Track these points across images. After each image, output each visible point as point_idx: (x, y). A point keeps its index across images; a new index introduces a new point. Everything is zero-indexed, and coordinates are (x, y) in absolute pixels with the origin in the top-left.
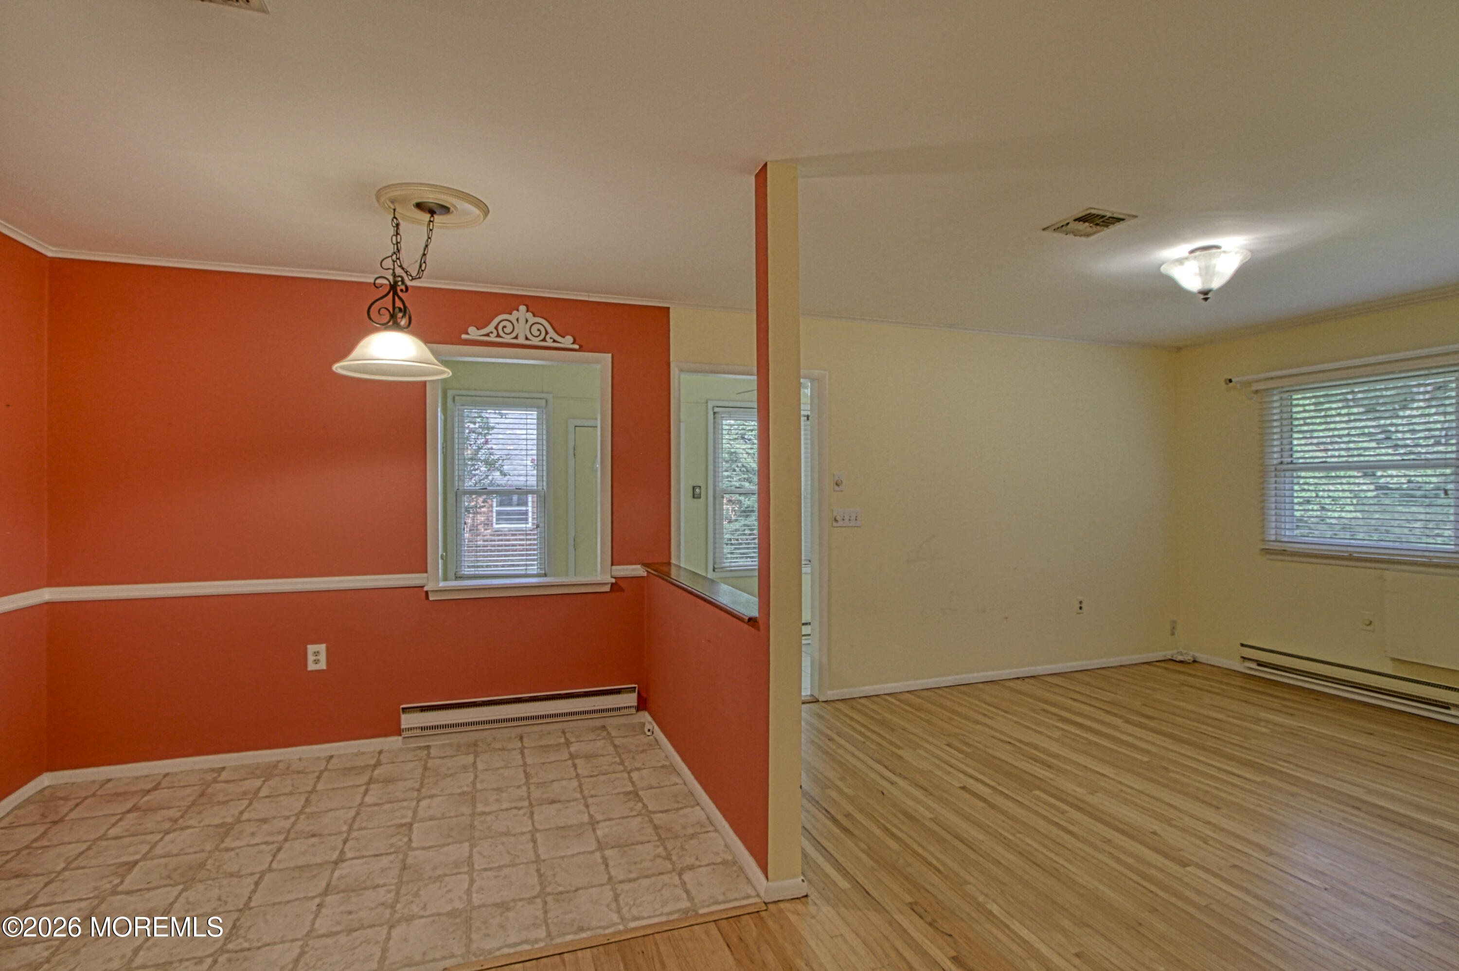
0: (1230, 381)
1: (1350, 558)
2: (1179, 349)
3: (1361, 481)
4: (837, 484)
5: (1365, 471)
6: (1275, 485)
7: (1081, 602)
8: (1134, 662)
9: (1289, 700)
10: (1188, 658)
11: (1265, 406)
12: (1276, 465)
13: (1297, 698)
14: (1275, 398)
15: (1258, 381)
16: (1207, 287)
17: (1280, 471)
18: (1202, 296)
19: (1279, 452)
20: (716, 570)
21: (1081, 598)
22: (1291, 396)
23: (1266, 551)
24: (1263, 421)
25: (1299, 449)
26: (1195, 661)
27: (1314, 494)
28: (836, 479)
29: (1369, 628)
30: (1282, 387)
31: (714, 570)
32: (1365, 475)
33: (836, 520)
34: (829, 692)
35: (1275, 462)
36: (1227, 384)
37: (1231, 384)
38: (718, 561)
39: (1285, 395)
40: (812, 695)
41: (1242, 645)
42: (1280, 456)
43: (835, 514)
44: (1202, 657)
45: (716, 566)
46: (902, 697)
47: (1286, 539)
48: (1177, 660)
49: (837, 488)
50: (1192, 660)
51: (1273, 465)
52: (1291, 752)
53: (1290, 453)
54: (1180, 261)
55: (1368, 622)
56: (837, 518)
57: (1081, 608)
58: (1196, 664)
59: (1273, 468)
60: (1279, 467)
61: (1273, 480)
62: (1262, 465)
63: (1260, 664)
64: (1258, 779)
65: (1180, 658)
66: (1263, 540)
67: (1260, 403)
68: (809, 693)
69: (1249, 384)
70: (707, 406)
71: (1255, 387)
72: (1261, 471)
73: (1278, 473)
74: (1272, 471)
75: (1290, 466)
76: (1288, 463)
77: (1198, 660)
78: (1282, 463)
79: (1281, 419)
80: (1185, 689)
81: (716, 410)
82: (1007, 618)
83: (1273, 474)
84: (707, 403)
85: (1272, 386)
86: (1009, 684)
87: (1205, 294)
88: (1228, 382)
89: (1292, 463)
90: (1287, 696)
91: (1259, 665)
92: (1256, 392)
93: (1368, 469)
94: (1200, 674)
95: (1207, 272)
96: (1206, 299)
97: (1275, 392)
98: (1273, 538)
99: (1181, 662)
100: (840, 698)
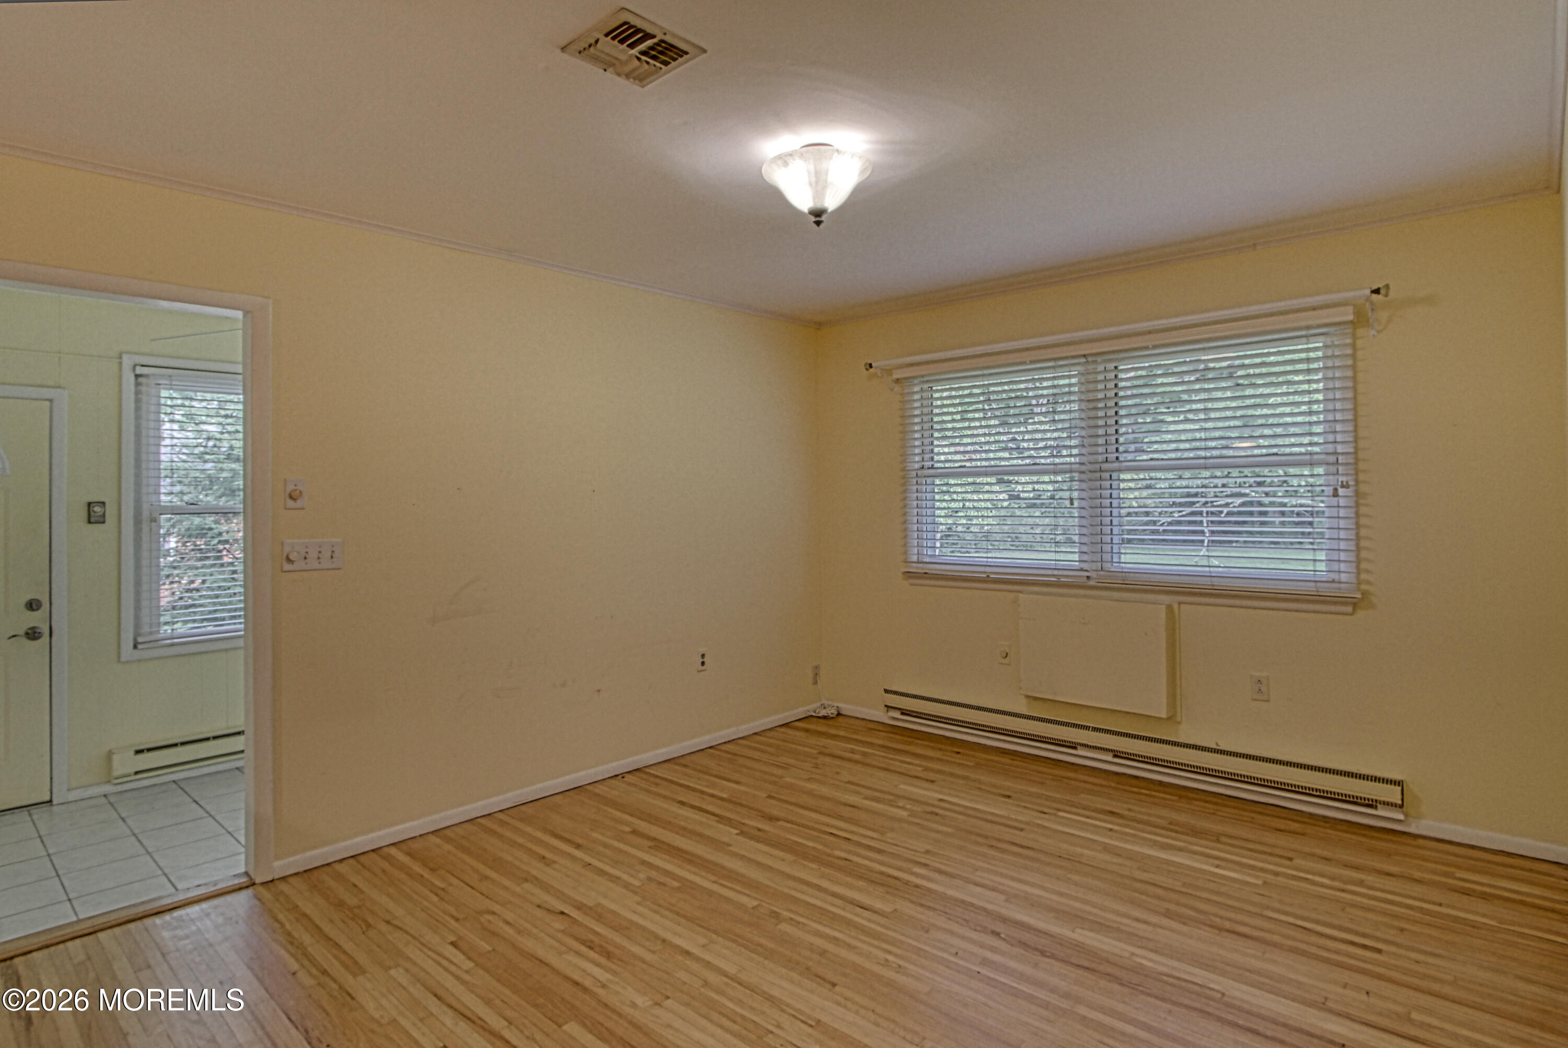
0: (871, 366)
1: (987, 580)
2: (819, 325)
3: (996, 488)
4: (291, 497)
5: (999, 477)
6: (915, 495)
7: (703, 656)
8: (769, 726)
9: (931, 759)
10: (831, 712)
11: (906, 399)
12: (917, 469)
13: (938, 754)
14: (917, 389)
15: (900, 367)
16: (819, 206)
17: (921, 477)
18: (813, 219)
19: (920, 454)
20: (140, 647)
21: (702, 650)
22: (931, 387)
23: (908, 575)
24: (903, 417)
25: (941, 450)
26: (839, 714)
27: (961, 505)
28: (290, 488)
29: (1006, 661)
30: (922, 376)
31: (135, 647)
32: (1000, 482)
33: (288, 560)
34: (277, 864)
35: (917, 466)
36: (867, 369)
37: (871, 370)
38: (146, 629)
39: (925, 386)
40: (246, 873)
41: (886, 691)
42: (921, 459)
43: (287, 549)
44: (847, 708)
45: (140, 640)
46: (415, 845)
47: (928, 560)
48: (820, 715)
49: (291, 503)
50: (836, 713)
51: (913, 470)
52: (928, 847)
53: (931, 455)
54: (784, 159)
55: (1004, 656)
56: (291, 557)
57: (703, 663)
58: (840, 719)
59: (914, 473)
60: (920, 473)
61: (915, 488)
62: (903, 470)
63: (904, 712)
64: (886, 908)
65: (823, 713)
66: (906, 562)
67: (901, 394)
68: (243, 870)
69: (889, 371)
70: (121, 363)
71: (897, 375)
72: (903, 477)
73: (919, 480)
74: (913, 478)
75: (931, 471)
76: (929, 468)
77: (843, 712)
78: (923, 468)
79: (922, 414)
80: (822, 759)
81: (139, 370)
82: (599, 691)
83: (914, 481)
84: (121, 357)
85: (914, 374)
86: (601, 789)
87: (818, 214)
88: (868, 367)
89: (932, 467)
90: (930, 753)
91: (903, 714)
92: (898, 381)
93: (1002, 475)
94: (842, 733)
95: (819, 183)
96: (818, 223)
97: (916, 381)
98: (915, 558)
99: (825, 717)
100: (301, 869)
